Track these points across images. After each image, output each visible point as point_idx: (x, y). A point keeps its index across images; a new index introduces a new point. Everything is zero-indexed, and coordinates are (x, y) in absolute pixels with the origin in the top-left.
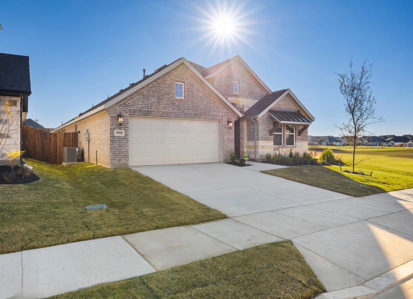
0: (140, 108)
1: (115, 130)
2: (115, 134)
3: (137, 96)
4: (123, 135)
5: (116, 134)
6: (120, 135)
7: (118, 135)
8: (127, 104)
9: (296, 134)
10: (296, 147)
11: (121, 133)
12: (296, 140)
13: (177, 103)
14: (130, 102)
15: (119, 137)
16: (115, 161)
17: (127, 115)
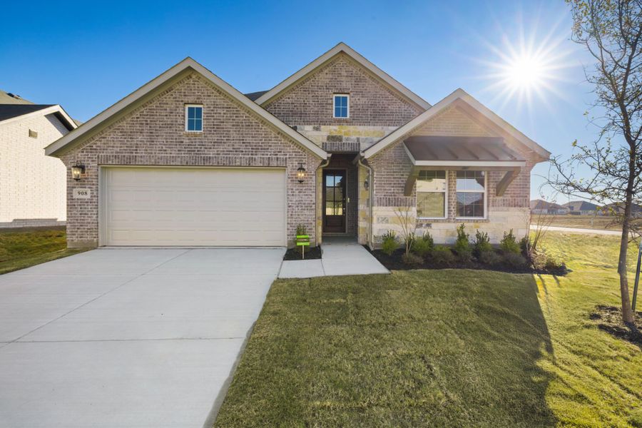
0: (117, 152)
1: (74, 190)
2: (74, 195)
3: (112, 134)
4: (88, 196)
5: (76, 196)
6: (84, 197)
7: (81, 196)
8: (94, 147)
9: (488, 191)
10: (487, 221)
11: (86, 193)
12: (488, 206)
13: (186, 141)
14: (99, 144)
15: (81, 199)
16: (74, 236)
17: (94, 165)
